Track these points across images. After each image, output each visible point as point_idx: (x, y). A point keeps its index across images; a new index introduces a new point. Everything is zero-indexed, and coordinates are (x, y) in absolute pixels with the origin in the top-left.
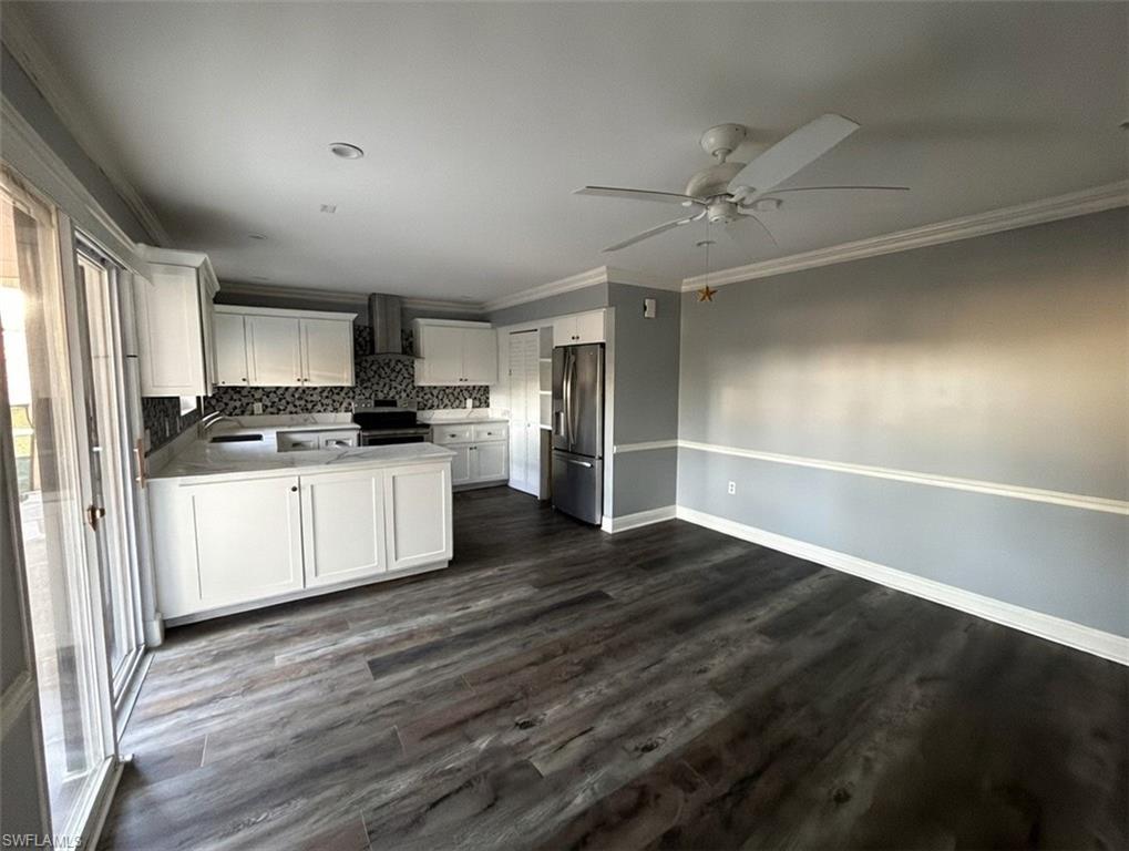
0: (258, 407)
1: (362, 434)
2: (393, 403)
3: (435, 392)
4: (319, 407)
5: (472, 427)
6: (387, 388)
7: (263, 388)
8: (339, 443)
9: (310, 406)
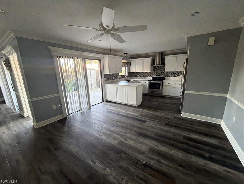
0: (138, 76)
1: (149, 81)
2: (160, 76)
3: (171, 73)
4: (147, 76)
5: (174, 82)
6: (160, 72)
7: (139, 72)
8: (145, 83)
9: (146, 75)
